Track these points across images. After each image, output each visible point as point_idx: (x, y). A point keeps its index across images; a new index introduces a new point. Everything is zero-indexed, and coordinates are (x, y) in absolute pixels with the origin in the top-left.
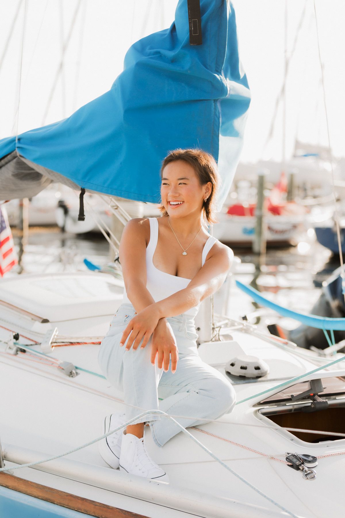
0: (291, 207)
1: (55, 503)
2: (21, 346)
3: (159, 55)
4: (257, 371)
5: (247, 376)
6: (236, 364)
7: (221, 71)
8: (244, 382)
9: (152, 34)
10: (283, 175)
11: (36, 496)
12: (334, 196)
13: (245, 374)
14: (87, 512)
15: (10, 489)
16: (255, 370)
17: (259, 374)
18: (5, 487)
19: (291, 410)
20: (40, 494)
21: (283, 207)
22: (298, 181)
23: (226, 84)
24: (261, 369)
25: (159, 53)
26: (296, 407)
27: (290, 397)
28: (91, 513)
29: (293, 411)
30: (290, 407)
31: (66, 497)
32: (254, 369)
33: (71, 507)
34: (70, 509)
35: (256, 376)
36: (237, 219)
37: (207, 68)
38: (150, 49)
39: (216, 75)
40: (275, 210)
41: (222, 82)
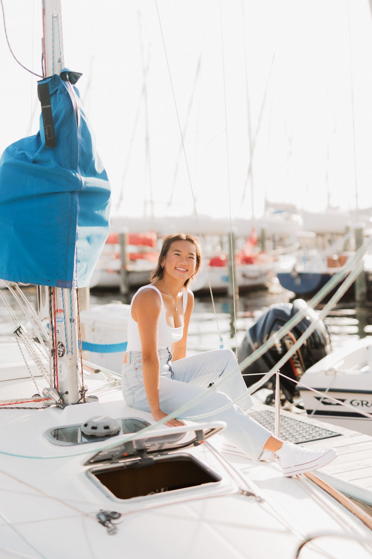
0: (263, 257)
3: (24, 157)
4: (106, 431)
5: (97, 435)
6: (89, 424)
7: (76, 167)
8: (92, 441)
9: (21, 140)
10: (253, 230)
12: (297, 245)
13: (95, 433)
16: (104, 430)
17: (108, 433)
19: (122, 467)
21: (255, 258)
22: (268, 233)
23: (81, 179)
24: (110, 429)
25: (24, 154)
26: (127, 464)
27: (110, 457)
29: (125, 468)
30: (122, 464)
32: (103, 428)
35: (105, 435)
36: (217, 269)
37: (62, 166)
38: (19, 150)
39: (71, 172)
40: (248, 261)
41: (77, 177)
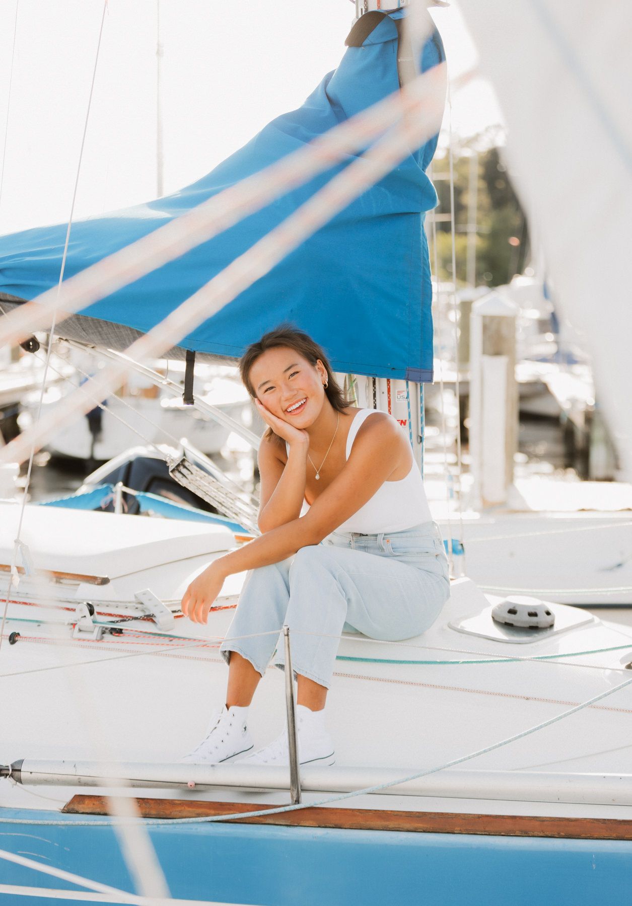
1: (455, 832)
2: (106, 624)
6: (518, 610)
11: (412, 828)
13: (537, 623)
14: (527, 833)
15: (345, 828)
18: (333, 828)
20: (420, 825)
28: (536, 833)
31: (478, 819)
32: (545, 614)
33: (492, 832)
34: (489, 835)
35: (550, 624)
